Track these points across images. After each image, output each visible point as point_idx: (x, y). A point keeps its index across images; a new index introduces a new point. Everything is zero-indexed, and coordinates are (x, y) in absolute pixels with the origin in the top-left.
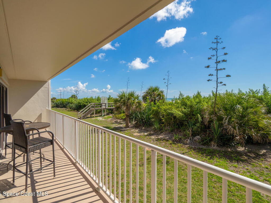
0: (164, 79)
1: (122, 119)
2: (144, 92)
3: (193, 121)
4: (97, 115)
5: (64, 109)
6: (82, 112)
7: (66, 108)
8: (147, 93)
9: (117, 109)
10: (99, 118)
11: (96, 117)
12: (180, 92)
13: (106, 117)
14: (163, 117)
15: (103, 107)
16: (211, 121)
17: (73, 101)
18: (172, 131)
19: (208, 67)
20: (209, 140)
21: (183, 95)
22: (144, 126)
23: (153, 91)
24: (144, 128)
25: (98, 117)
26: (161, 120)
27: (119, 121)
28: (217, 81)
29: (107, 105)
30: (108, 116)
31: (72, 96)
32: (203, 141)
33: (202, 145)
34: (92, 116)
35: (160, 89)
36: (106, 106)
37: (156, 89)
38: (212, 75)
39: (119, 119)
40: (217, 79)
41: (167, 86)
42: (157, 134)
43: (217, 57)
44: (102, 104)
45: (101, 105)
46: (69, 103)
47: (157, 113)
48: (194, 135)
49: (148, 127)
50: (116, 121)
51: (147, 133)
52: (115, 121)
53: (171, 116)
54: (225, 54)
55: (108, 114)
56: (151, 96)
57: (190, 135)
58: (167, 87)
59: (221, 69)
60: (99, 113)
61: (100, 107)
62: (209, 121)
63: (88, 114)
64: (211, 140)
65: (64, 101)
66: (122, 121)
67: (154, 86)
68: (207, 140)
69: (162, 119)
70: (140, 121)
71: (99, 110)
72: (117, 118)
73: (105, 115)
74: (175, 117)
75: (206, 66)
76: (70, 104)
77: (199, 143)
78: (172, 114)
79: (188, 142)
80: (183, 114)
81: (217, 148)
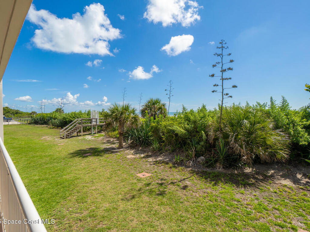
0: (166, 90)
1: (116, 137)
2: (143, 106)
3: (196, 139)
5: (45, 125)
6: (65, 129)
7: (47, 124)
8: (146, 106)
9: (108, 126)
10: (87, 137)
11: (83, 135)
12: (183, 106)
13: (96, 135)
14: (164, 134)
15: (94, 123)
16: (216, 139)
17: (58, 116)
18: (173, 151)
19: (213, 76)
20: (214, 161)
22: (141, 146)
23: (154, 104)
24: (141, 148)
26: (161, 138)
27: (112, 140)
28: (223, 93)
31: (57, 109)
32: (207, 162)
33: (206, 168)
35: (162, 102)
36: (96, 122)
37: (157, 102)
38: (217, 85)
39: (112, 137)
40: (223, 90)
41: (169, 98)
42: (156, 156)
43: (222, 65)
44: (92, 119)
45: (90, 121)
46: (51, 118)
47: (156, 130)
48: (197, 155)
49: (147, 147)
50: (109, 140)
51: (143, 154)
52: (107, 141)
53: (172, 133)
54: (232, 61)
55: (99, 132)
56: (151, 110)
57: (193, 156)
59: (227, 79)
60: (88, 131)
61: (90, 123)
62: (214, 139)
63: (73, 132)
64: (216, 161)
65: (45, 117)
66: (116, 140)
67: (154, 98)
68: (212, 161)
69: (163, 137)
70: (136, 140)
71: (89, 127)
72: (110, 137)
73: (95, 133)
74: (177, 135)
75: (211, 75)
76: (53, 120)
77: (203, 165)
78: (173, 131)
79: (190, 165)
80: (185, 130)
81: (222, 170)
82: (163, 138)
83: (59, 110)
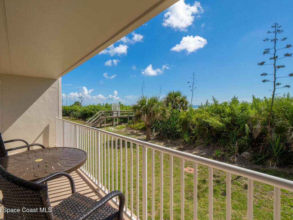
0: (188, 83)
1: (138, 129)
2: (164, 98)
3: (236, 133)
4: (107, 125)
5: (67, 117)
6: (90, 121)
7: (69, 116)
8: (168, 98)
10: (111, 128)
11: (107, 126)
12: (213, 97)
13: (118, 127)
14: (193, 127)
15: (115, 115)
16: (263, 134)
17: (78, 108)
18: (208, 145)
20: (265, 158)
21: (217, 100)
22: (169, 139)
23: (175, 96)
24: (169, 141)
25: (109, 127)
26: (190, 131)
27: (135, 132)
29: (119, 113)
30: (121, 125)
32: (255, 158)
33: (255, 165)
34: (101, 126)
35: (183, 95)
37: (178, 94)
39: (135, 129)
41: (191, 90)
44: (113, 112)
46: (72, 110)
48: (241, 151)
49: (175, 140)
50: (132, 132)
52: (131, 132)
54: (288, 46)
56: (172, 102)
57: (236, 151)
58: (192, 92)
60: (109, 123)
61: (111, 115)
62: (260, 133)
63: (97, 124)
64: (268, 158)
65: (67, 109)
66: (140, 132)
68: (261, 159)
69: (192, 129)
71: (109, 119)
72: (132, 129)
73: (116, 125)
74: (210, 128)
76: (74, 112)
77: (250, 161)
78: (207, 124)
79: (235, 161)
80: (223, 123)
81: (277, 168)
82: (192, 131)
83: (77, 103)
